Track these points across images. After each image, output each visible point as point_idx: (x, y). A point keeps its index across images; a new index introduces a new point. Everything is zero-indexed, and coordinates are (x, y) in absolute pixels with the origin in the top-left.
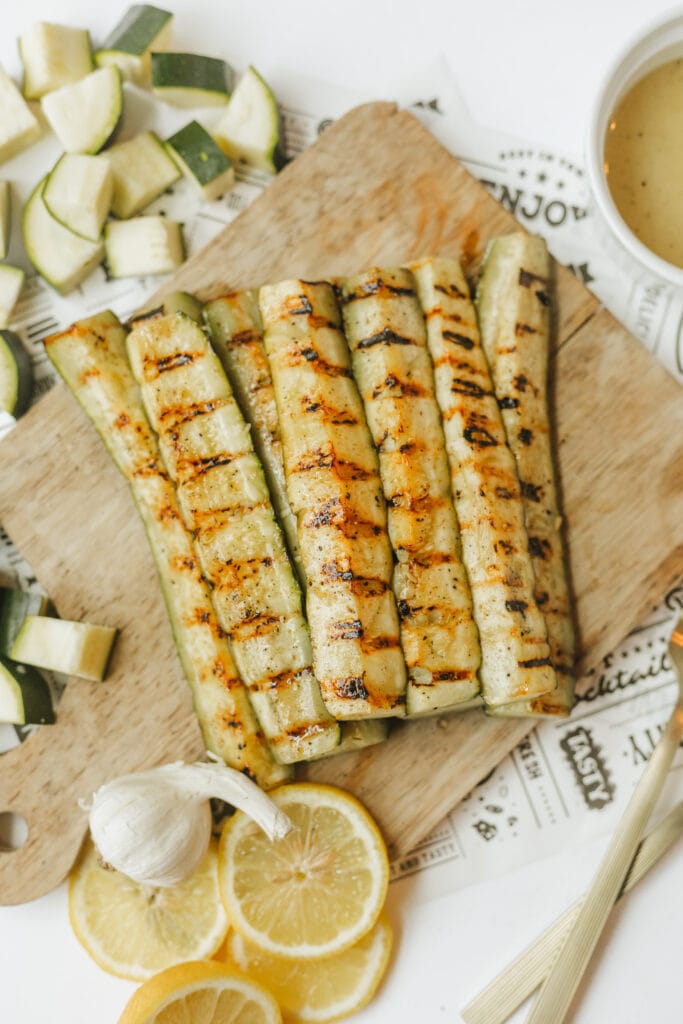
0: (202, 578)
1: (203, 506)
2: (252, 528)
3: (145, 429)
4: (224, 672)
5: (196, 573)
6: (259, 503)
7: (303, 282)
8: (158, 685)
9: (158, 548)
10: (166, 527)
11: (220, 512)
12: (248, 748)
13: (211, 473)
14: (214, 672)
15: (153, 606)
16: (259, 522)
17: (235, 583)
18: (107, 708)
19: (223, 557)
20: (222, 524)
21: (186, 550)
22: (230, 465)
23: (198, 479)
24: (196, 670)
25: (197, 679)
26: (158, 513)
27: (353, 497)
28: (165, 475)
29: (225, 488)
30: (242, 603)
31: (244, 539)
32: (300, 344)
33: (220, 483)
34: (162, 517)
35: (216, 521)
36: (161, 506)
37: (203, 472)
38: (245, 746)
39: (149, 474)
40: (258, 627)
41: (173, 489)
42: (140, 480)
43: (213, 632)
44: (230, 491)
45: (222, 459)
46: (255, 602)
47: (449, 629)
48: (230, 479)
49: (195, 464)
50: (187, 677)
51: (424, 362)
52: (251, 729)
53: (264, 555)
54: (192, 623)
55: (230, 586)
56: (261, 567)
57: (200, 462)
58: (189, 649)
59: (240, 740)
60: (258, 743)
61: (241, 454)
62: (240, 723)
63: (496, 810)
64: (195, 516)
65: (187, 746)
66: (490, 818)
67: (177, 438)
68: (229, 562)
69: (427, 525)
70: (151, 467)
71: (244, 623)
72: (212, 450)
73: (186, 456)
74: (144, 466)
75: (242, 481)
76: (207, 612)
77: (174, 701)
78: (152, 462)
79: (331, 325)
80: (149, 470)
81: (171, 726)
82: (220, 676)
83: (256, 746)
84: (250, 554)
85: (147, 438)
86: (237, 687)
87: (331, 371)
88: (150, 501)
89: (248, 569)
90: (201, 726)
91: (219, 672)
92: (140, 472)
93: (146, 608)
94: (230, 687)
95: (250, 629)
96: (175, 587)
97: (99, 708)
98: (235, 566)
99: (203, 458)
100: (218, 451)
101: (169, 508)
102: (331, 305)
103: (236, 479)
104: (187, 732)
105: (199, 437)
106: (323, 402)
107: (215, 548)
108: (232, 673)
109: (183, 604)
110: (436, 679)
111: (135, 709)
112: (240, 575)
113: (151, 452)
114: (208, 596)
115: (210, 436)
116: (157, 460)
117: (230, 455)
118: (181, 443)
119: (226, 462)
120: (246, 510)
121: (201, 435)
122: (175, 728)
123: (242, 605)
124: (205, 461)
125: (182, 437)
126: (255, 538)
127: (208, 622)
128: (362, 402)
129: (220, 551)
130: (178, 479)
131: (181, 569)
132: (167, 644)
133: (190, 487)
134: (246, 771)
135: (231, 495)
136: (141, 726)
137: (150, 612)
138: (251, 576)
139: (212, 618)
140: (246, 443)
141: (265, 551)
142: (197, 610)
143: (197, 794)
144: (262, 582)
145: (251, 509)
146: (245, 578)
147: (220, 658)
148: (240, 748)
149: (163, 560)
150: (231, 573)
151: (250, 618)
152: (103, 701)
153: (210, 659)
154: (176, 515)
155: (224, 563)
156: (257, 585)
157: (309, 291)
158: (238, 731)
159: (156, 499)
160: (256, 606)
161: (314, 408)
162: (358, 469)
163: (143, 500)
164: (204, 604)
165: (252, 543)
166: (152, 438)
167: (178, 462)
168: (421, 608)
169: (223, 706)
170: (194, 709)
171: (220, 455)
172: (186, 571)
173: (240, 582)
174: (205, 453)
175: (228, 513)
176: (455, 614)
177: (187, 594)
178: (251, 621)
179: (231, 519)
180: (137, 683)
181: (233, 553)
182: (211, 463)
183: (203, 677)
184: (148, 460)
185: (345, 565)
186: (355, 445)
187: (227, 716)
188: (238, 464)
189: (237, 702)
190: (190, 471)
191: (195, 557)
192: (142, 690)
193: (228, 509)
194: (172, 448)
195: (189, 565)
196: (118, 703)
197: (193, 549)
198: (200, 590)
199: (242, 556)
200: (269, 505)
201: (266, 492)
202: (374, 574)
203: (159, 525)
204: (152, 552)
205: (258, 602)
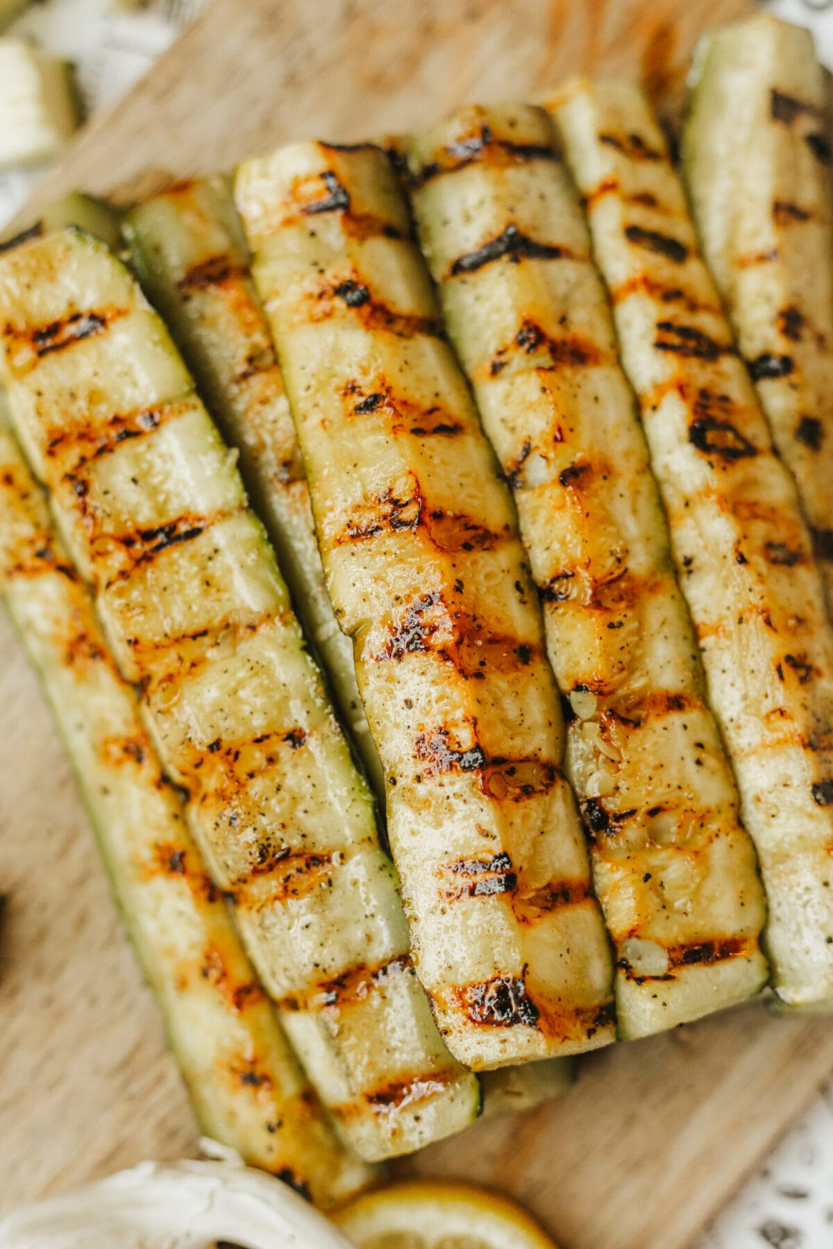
0: (164, 781)
1: (151, 629)
2: (258, 668)
3: (21, 478)
4: (224, 975)
5: (149, 771)
6: (269, 616)
7: (326, 146)
8: (93, 1001)
9: (69, 720)
10: (81, 677)
11: (189, 642)
12: (287, 1130)
13: (163, 559)
14: (205, 974)
15: (71, 838)
16: (272, 655)
17: (230, 787)
19: (203, 737)
20: (193, 665)
21: (126, 722)
22: (201, 540)
23: (136, 574)
24: (166, 969)
25: (170, 986)
26: (59, 651)
27: (469, 588)
28: (69, 571)
29: (194, 588)
30: (250, 830)
31: (242, 694)
32: (329, 274)
33: (182, 578)
34: (70, 658)
35: (181, 659)
36: (67, 634)
37: (147, 558)
38: (280, 1124)
39: (36, 571)
40: (287, 879)
41: (87, 600)
42: (20, 586)
43: (195, 892)
44: (205, 594)
45: (183, 528)
46: (276, 825)
47: (697, 853)
48: (203, 568)
49: (128, 542)
50: (149, 982)
51: (589, 293)
52: (289, 1087)
53: (288, 725)
54: (152, 873)
55: (222, 795)
56: (285, 751)
57: (138, 537)
58: (149, 926)
59: (269, 1112)
60: (308, 1115)
61: (223, 515)
62: (266, 1078)
63: (798, 1195)
64: (137, 652)
65: (162, 1123)
66: (787, 1213)
67: (84, 489)
68: (215, 746)
69: (632, 633)
70: (40, 555)
71: (256, 872)
72: (160, 510)
73: (109, 528)
74: (27, 555)
75: (229, 570)
76: (178, 850)
77: (125, 1034)
78: (40, 545)
79: (390, 232)
80: (38, 563)
81: (125, 1084)
82: (218, 982)
83: (302, 1123)
84: (259, 724)
85: (25, 496)
86: (253, 1003)
87: (399, 326)
88: (44, 626)
89: (256, 757)
90: (187, 1081)
91: (214, 974)
92: (20, 568)
93: (54, 844)
94: (239, 1005)
95: (269, 885)
96: (111, 800)
98: (228, 753)
99: (144, 527)
100: (172, 515)
101: (83, 638)
102: (385, 191)
103: (215, 568)
104: (158, 1096)
105: (132, 485)
106: (389, 390)
107: (183, 718)
108: (240, 975)
109: (130, 835)
110: (675, 963)
111: (50, 1055)
112: (241, 769)
113: (37, 525)
114: (179, 817)
115: (155, 481)
116: (49, 540)
117: (200, 519)
118: (92, 501)
119: (194, 533)
120: (242, 631)
121: (135, 481)
122: (135, 1088)
123: (249, 836)
124: (148, 535)
125: (96, 487)
126: (266, 690)
127: (184, 872)
128: (469, 387)
129: (193, 722)
130: (96, 577)
131: (119, 763)
132: (102, 918)
133: (120, 593)
134: (285, 1176)
135: (207, 603)
137: (63, 852)
138: (262, 772)
139: (191, 862)
140: (232, 491)
141: (289, 714)
142: (157, 847)
143: (188, 1235)
144: (290, 782)
145: (253, 628)
146: (251, 775)
147: (213, 946)
148: (271, 1129)
149: (81, 745)
150: (221, 768)
151: (268, 861)
153: (193, 946)
154: (98, 653)
155: (205, 749)
156: (278, 789)
157: (341, 164)
158: (263, 1094)
159: (57, 622)
160: (279, 834)
161: (370, 405)
162: (475, 527)
163: (29, 625)
164: (171, 835)
165: (259, 702)
166: (37, 496)
167: (92, 541)
168: (632, 813)
169: (227, 1042)
170: (169, 1046)
171: (180, 519)
172: (129, 766)
173: (241, 785)
174: (146, 517)
175: (207, 640)
176: (703, 819)
177: (136, 813)
178: (271, 868)
179: (211, 654)
180: (50, 1001)
181: (224, 725)
182: (161, 538)
183: (182, 984)
184: (32, 542)
185: (464, 736)
186: (463, 475)
187: (236, 1064)
188: (218, 535)
189: (257, 1033)
190: (119, 559)
191: (146, 736)
192: (60, 1016)
193: (204, 633)
194: (78, 514)
195: (135, 751)
196: (13, 1045)
197: (139, 720)
198: (160, 805)
199: (241, 730)
200: (290, 616)
201: (281, 590)
202: (529, 750)
203: (67, 675)
204: (58, 731)
205: (283, 826)
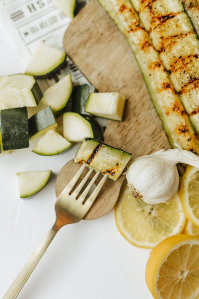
0: (165, 70)
1: (166, 35)
2: (188, 42)
3: (133, 10)
4: (179, 108)
5: (162, 68)
6: (190, 32)
8: (146, 121)
9: (141, 63)
10: (145, 52)
11: (173, 38)
12: (192, 140)
13: (168, 21)
14: (174, 109)
15: (141, 88)
16: (191, 40)
17: (183, 66)
18: (125, 132)
19: (178, 56)
20: (174, 42)
21: (156, 59)
22: (175, 18)
23: (162, 24)
24: (164, 111)
25: (164, 115)
26: (141, 47)
28: (144, 29)
29: (174, 26)
30: (188, 74)
31: (185, 47)
33: (172, 25)
34: (143, 48)
35: (171, 42)
36: (142, 42)
37: (164, 21)
38: (191, 139)
39: (136, 30)
40: (195, 84)
41: (147, 35)
42: (132, 34)
43: (172, 92)
44: (177, 28)
45: (171, 16)
46: (194, 73)
48: (176, 23)
49: (160, 19)
50: (159, 115)
52: (192, 132)
53: (194, 54)
54: (161, 90)
55: (181, 68)
56: (194, 59)
57: (162, 18)
58: (160, 103)
59: (188, 137)
60: (196, 138)
61: (179, 13)
62: (187, 130)
64: (163, 40)
67: (151, 8)
68: (180, 57)
70: (137, 26)
71: (189, 83)
72: (166, 12)
73: (156, 15)
74: (134, 27)
75: (181, 23)
76: (169, 83)
77: (153, 127)
78: (137, 24)
80: (136, 28)
81: (153, 138)
82: (177, 110)
83: (195, 139)
84: (189, 53)
85: (134, 14)
86: (185, 114)
88: (137, 42)
89: (188, 60)
90: (167, 136)
91: (176, 109)
92: (132, 30)
93: (137, 89)
94: (182, 115)
95: (192, 86)
96: (151, 77)
97: (122, 133)
98: (183, 59)
99: (163, 15)
101: (147, 42)
103: (179, 23)
104: (160, 140)
105: (160, 7)
107: (173, 52)
108: (182, 108)
109: (156, 83)
111: (137, 132)
112: (185, 63)
113: (137, 20)
114: (168, 77)
115: (165, 6)
116: (139, 23)
117: (174, 14)
118: (153, 10)
119: (173, 17)
120: (184, 36)
121: (161, 6)
122: (155, 139)
123: (188, 75)
124: (164, 17)
125: (153, 8)
126: (190, 47)
127: (170, 88)
129: (175, 53)
131: (154, 68)
132: (148, 103)
133: (159, 28)
134: (192, 150)
135: (177, 29)
136: (140, 138)
137: (139, 91)
138: (189, 63)
139: (171, 86)
140: (181, 8)
141: (195, 52)
142: (164, 84)
144: (195, 65)
145: (186, 35)
146: (187, 64)
147: (176, 102)
148: (189, 140)
149: (145, 67)
150: (181, 62)
151: (192, 80)
152: (123, 130)
153: (171, 104)
154: (150, 45)
155: (178, 58)
156: (193, 66)
158: (186, 134)
159: (140, 40)
160: (194, 75)
163: (133, 42)
164: (167, 81)
165: (189, 49)
166: (136, 14)
167: (153, 18)
169: (179, 123)
170: (163, 128)
171: (170, 14)
172: (157, 68)
173: (185, 66)
174: (164, 13)
175: (176, 38)
177: (158, 78)
178: (192, 82)
179: (178, 40)
180: (137, 121)
181: (181, 53)
182: (166, 18)
183: (168, 113)
184: (135, 23)
187: (181, 128)
188: (179, 17)
189: (186, 121)
190: (158, 22)
191: (161, 61)
192: (139, 124)
193: (176, 36)
194: (150, 13)
195: (159, 65)
196: (130, 130)
197: (159, 58)
198: (165, 75)
199: (185, 54)
200: (194, 32)
201: (192, 27)
203: (142, 52)
204: (139, 65)
205: (195, 73)
